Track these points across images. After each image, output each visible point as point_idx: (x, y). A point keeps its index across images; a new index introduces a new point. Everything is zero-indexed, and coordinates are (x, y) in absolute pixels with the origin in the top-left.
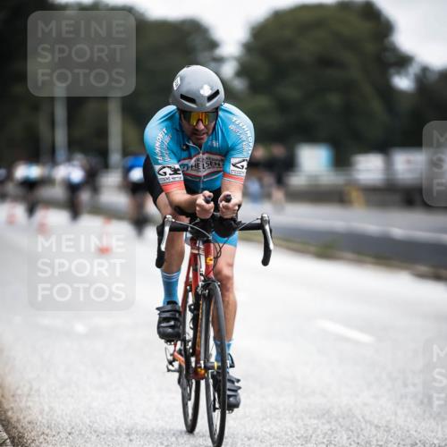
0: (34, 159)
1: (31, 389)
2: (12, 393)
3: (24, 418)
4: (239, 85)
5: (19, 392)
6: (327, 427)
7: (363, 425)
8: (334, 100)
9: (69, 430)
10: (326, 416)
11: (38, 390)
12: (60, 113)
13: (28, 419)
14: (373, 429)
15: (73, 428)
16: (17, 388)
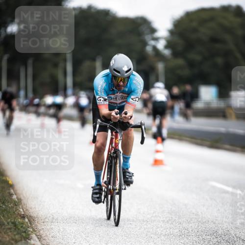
0: (55, 93)
1: (53, 218)
2: (43, 221)
3: (49, 234)
4: (167, 52)
5: (47, 220)
6: (215, 240)
7: (235, 239)
8: (220, 60)
9: (73, 241)
10: (215, 234)
11: (57, 219)
12: (69, 68)
13: (52, 235)
14: (241, 242)
15: (76, 240)
16: (46, 218)
